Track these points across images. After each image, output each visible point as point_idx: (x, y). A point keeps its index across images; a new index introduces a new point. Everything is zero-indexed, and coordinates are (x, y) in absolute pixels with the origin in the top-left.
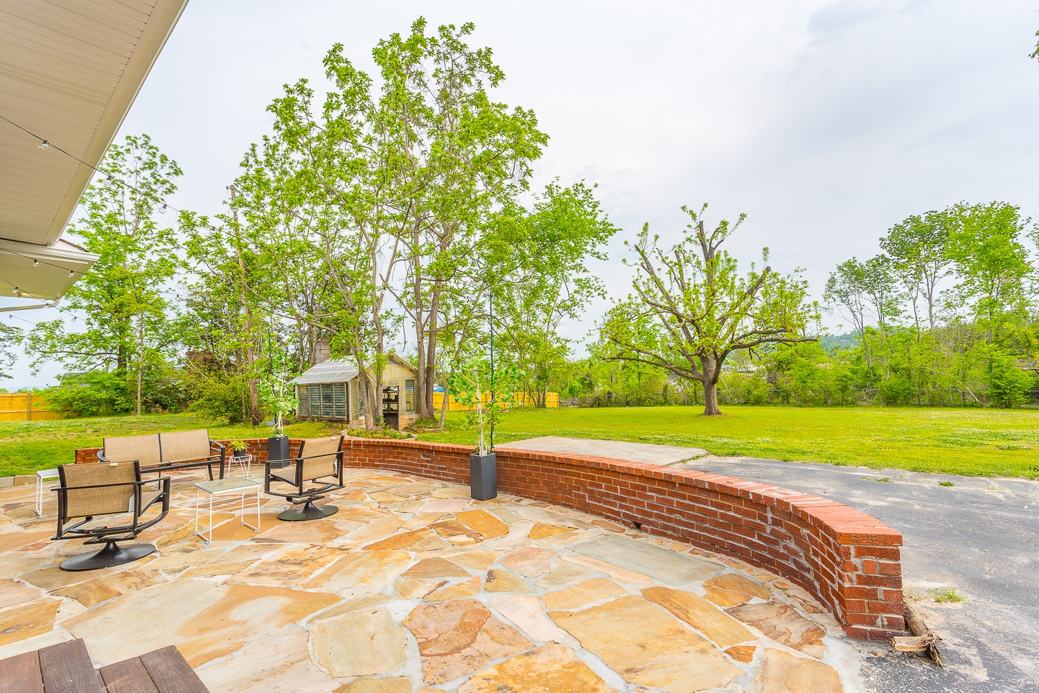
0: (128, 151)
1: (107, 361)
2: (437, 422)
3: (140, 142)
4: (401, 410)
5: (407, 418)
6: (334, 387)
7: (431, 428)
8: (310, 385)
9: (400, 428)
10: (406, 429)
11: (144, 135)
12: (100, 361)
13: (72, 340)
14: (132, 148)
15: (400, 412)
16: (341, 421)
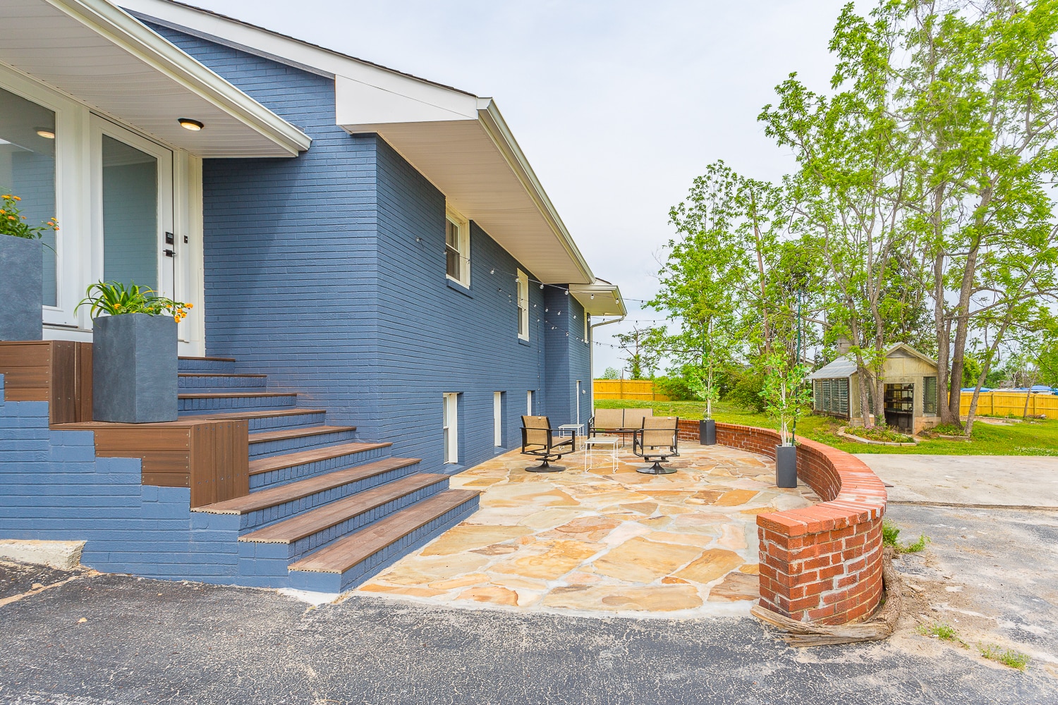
0: (709, 178)
1: (697, 357)
2: (962, 428)
3: (717, 167)
4: (917, 411)
5: (925, 420)
6: (839, 382)
7: (950, 435)
8: (825, 380)
9: (914, 431)
10: (921, 434)
11: (719, 161)
12: (692, 357)
13: (673, 341)
14: (712, 175)
15: (914, 413)
16: (843, 417)
